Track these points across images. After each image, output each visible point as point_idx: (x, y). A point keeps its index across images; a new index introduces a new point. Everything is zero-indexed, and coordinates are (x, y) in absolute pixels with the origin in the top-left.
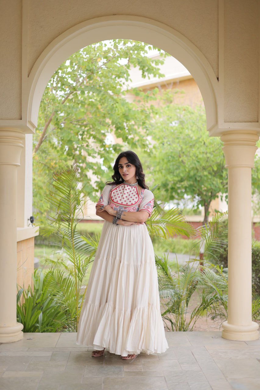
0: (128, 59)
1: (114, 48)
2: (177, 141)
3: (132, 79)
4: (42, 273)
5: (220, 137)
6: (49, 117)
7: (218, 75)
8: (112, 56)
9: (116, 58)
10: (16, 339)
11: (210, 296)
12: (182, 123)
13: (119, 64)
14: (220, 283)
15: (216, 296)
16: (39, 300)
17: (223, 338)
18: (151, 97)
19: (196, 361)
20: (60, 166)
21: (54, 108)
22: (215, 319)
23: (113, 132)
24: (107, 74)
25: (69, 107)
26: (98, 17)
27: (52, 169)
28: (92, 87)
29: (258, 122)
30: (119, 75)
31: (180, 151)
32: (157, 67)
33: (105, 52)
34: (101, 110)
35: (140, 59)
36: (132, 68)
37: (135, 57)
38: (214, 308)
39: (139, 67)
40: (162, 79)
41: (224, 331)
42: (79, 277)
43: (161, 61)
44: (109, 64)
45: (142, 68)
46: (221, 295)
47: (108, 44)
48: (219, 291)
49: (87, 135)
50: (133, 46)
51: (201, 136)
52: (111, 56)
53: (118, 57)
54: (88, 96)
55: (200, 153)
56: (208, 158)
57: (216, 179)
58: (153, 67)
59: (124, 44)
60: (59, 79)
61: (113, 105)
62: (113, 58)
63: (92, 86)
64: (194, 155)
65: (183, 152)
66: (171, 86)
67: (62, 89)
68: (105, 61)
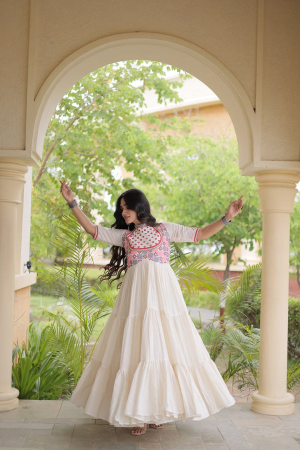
0: (143, 81)
1: (128, 68)
2: (197, 177)
3: (147, 104)
4: (40, 327)
5: (254, 177)
6: (50, 146)
7: (255, 106)
8: (123, 77)
10: (10, 408)
11: (239, 360)
12: (202, 156)
13: (132, 86)
14: (248, 345)
15: (245, 361)
16: (35, 362)
17: (252, 410)
18: (169, 126)
19: (223, 439)
20: (60, 203)
21: (57, 135)
22: (242, 388)
23: (123, 165)
24: (119, 98)
25: (75, 135)
26: (118, 33)
27: (52, 206)
29: (299, 161)
30: (132, 99)
31: (200, 191)
32: (174, 90)
33: (117, 72)
34: (110, 139)
35: (156, 80)
36: (147, 91)
38: (242, 376)
39: (156, 90)
40: (180, 105)
41: (254, 403)
42: (85, 335)
43: (180, 83)
44: (121, 87)
45: (159, 91)
46: (250, 360)
47: (122, 64)
48: (248, 356)
49: (92, 168)
50: (150, 66)
51: (225, 173)
53: (132, 78)
54: (97, 122)
55: (223, 192)
56: (232, 198)
57: (241, 223)
58: (170, 90)
59: (139, 64)
60: (62, 102)
61: (124, 132)
62: (125, 79)
63: (100, 111)
64: (216, 195)
65: (204, 191)
66: (189, 114)
67: (67, 114)
68: (116, 82)
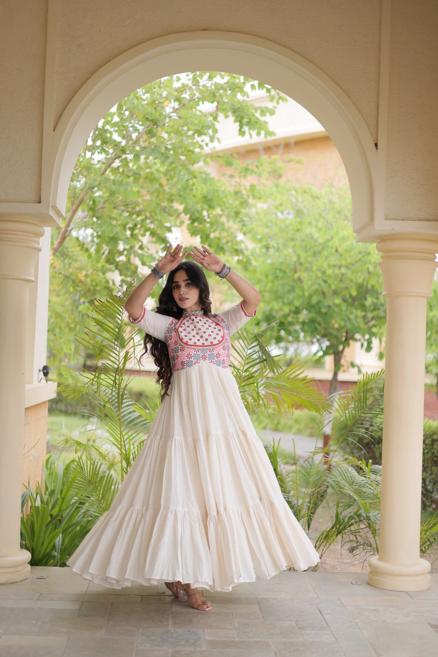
0: (215, 103)
1: (193, 85)
2: (291, 244)
3: (220, 138)
4: (62, 461)
5: (375, 244)
6: (78, 197)
8: (188, 97)
9: (194, 102)
10: (18, 578)
11: (351, 511)
12: (299, 213)
13: (200, 111)
14: (364, 489)
15: (359, 513)
16: (55, 512)
17: (370, 584)
18: (252, 171)
19: (326, 625)
20: (92, 281)
21: (88, 181)
22: (355, 552)
23: (184, 227)
24: (181, 129)
25: (114, 182)
26: (176, 32)
27: (79, 284)
28: (153, 149)
30: (199, 131)
31: (295, 262)
32: (263, 119)
33: (178, 90)
34: (166, 188)
35: (235, 104)
36: (221, 119)
37: (226, 100)
38: (355, 533)
39: (233, 118)
40: (269, 139)
41: (371, 572)
43: (271, 109)
44: (183, 112)
45: (239, 119)
46: (366, 511)
47: (185, 78)
48: (364, 504)
49: (139, 230)
50: (225, 83)
51: (332, 238)
52: (186, 98)
53: (199, 99)
54: (146, 163)
55: (329, 265)
56: (343, 275)
57: (355, 311)
58: (257, 118)
59: (210, 78)
60: (97, 132)
61: (187, 180)
62: (190, 101)
63: (153, 147)
64: (319, 270)
65: (301, 264)
66: (281, 150)
67: (103, 150)
68: (176, 105)
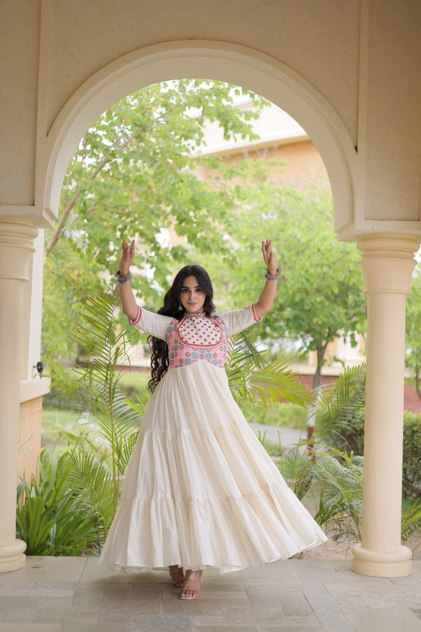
0: (201, 109)
1: (180, 91)
3: (207, 142)
4: (55, 454)
5: (356, 244)
6: (70, 200)
7: (357, 143)
8: (175, 103)
9: (181, 107)
10: (14, 567)
11: (334, 500)
12: (283, 214)
13: (186, 116)
14: (347, 479)
15: (343, 502)
16: (49, 503)
17: (353, 570)
18: (238, 174)
19: (312, 611)
20: (84, 280)
21: (80, 185)
22: (339, 540)
23: (172, 227)
24: (168, 133)
25: (105, 186)
26: (165, 41)
27: (72, 283)
28: (141, 153)
29: (419, 220)
30: (186, 135)
32: (248, 123)
33: (165, 96)
34: (154, 190)
35: (220, 109)
36: (207, 121)
37: (212, 105)
38: (338, 522)
39: (219, 123)
40: (255, 142)
41: (355, 559)
42: (118, 465)
43: (255, 113)
44: (170, 117)
45: (224, 123)
46: (349, 500)
47: (172, 85)
48: (347, 494)
49: (129, 231)
50: (211, 89)
51: (314, 238)
52: (173, 104)
53: (185, 105)
54: (135, 166)
55: (311, 264)
56: (325, 273)
57: (337, 308)
58: (241, 122)
59: (197, 84)
60: (88, 138)
61: (174, 184)
62: (177, 107)
63: (142, 151)
64: (302, 268)
65: (285, 263)
66: (265, 154)
67: (93, 155)
68: (164, 110)
